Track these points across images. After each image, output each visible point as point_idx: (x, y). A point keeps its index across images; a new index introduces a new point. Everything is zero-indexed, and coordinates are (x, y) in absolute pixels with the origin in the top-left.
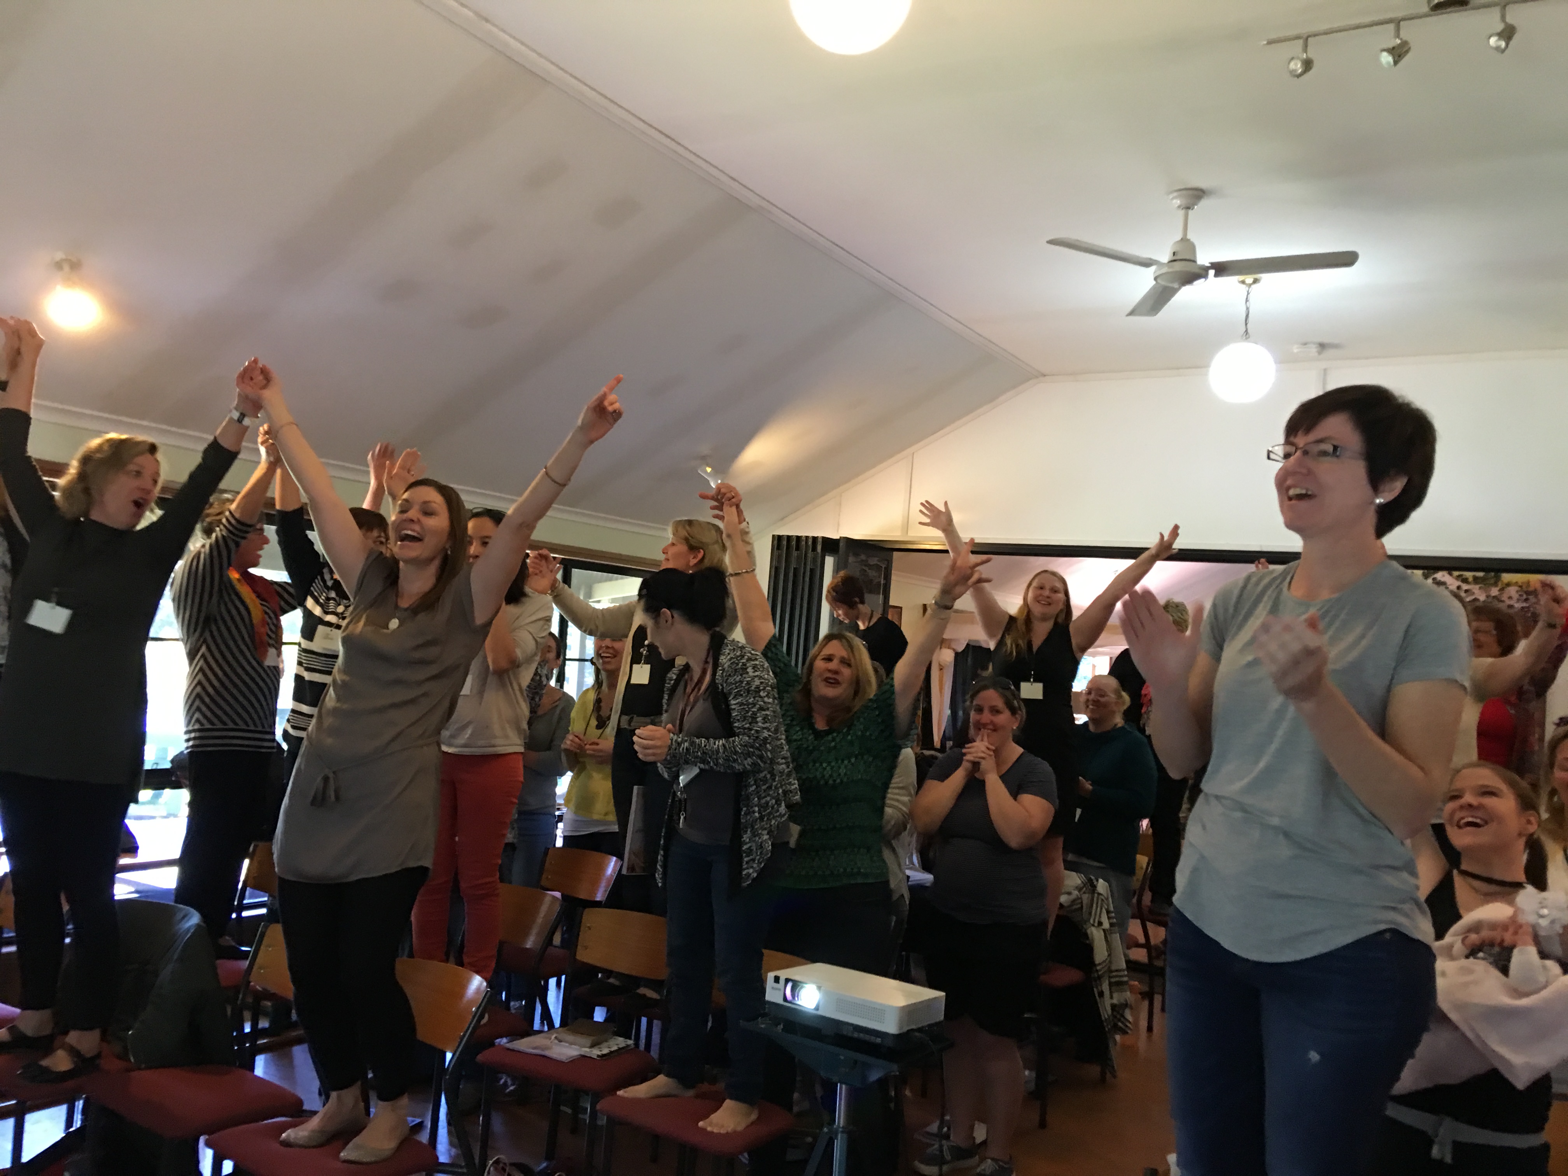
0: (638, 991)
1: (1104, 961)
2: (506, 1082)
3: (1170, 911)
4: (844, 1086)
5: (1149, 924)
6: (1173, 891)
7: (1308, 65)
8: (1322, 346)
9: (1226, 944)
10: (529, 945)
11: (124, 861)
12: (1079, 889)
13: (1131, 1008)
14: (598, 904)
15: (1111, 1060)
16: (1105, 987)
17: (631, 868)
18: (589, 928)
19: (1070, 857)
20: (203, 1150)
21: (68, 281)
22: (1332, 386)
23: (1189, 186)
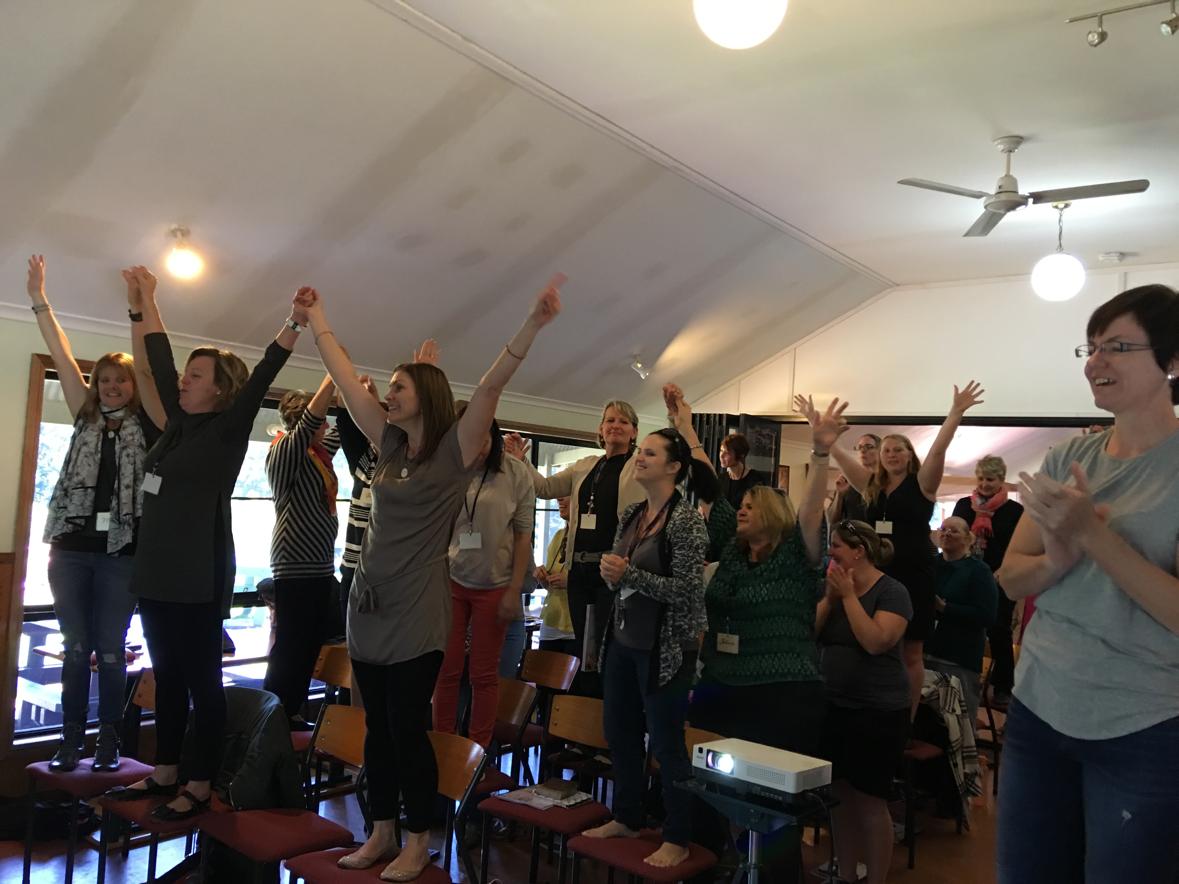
0: (595, 758)
1: (957, 740)
2: (499, 824)
3: (1011, 701)
4: (754, 833)
5: (993, 711)
6: (1011, 683)
7: (1103, 36)
8: (1122, 255)
9: (1056, 725)
10: (514, 721)
11: (225, 659)
12: (936, 683)
13: (980, 776)
14: (564, 692)
15: (965, 817)
16: (959, 760)
17: (588, 666)
18: (558, 710)
19: (929, 658)
20: (283, 870)
21: (180, 245)
22: (1131, 286)
23: (1011, 135)
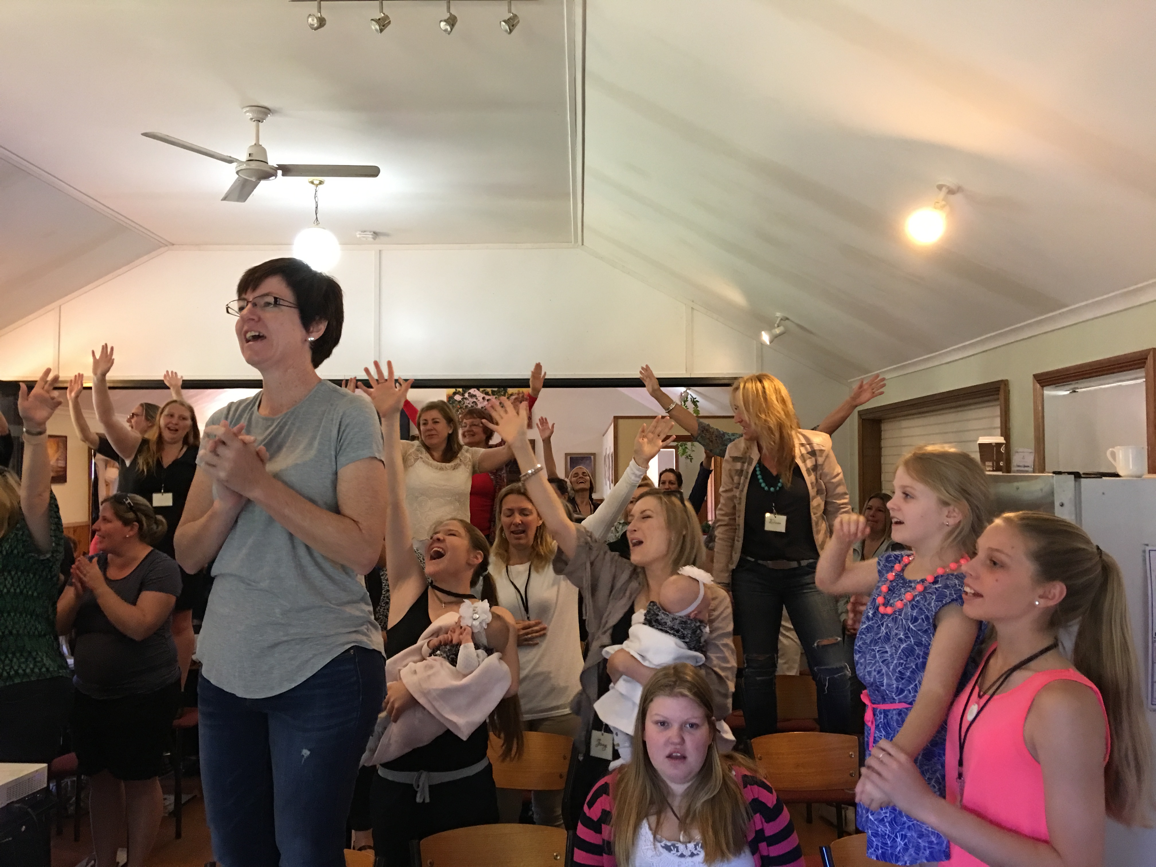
7: (322, 22)
8: (376, 234)
23: (259, 105)
